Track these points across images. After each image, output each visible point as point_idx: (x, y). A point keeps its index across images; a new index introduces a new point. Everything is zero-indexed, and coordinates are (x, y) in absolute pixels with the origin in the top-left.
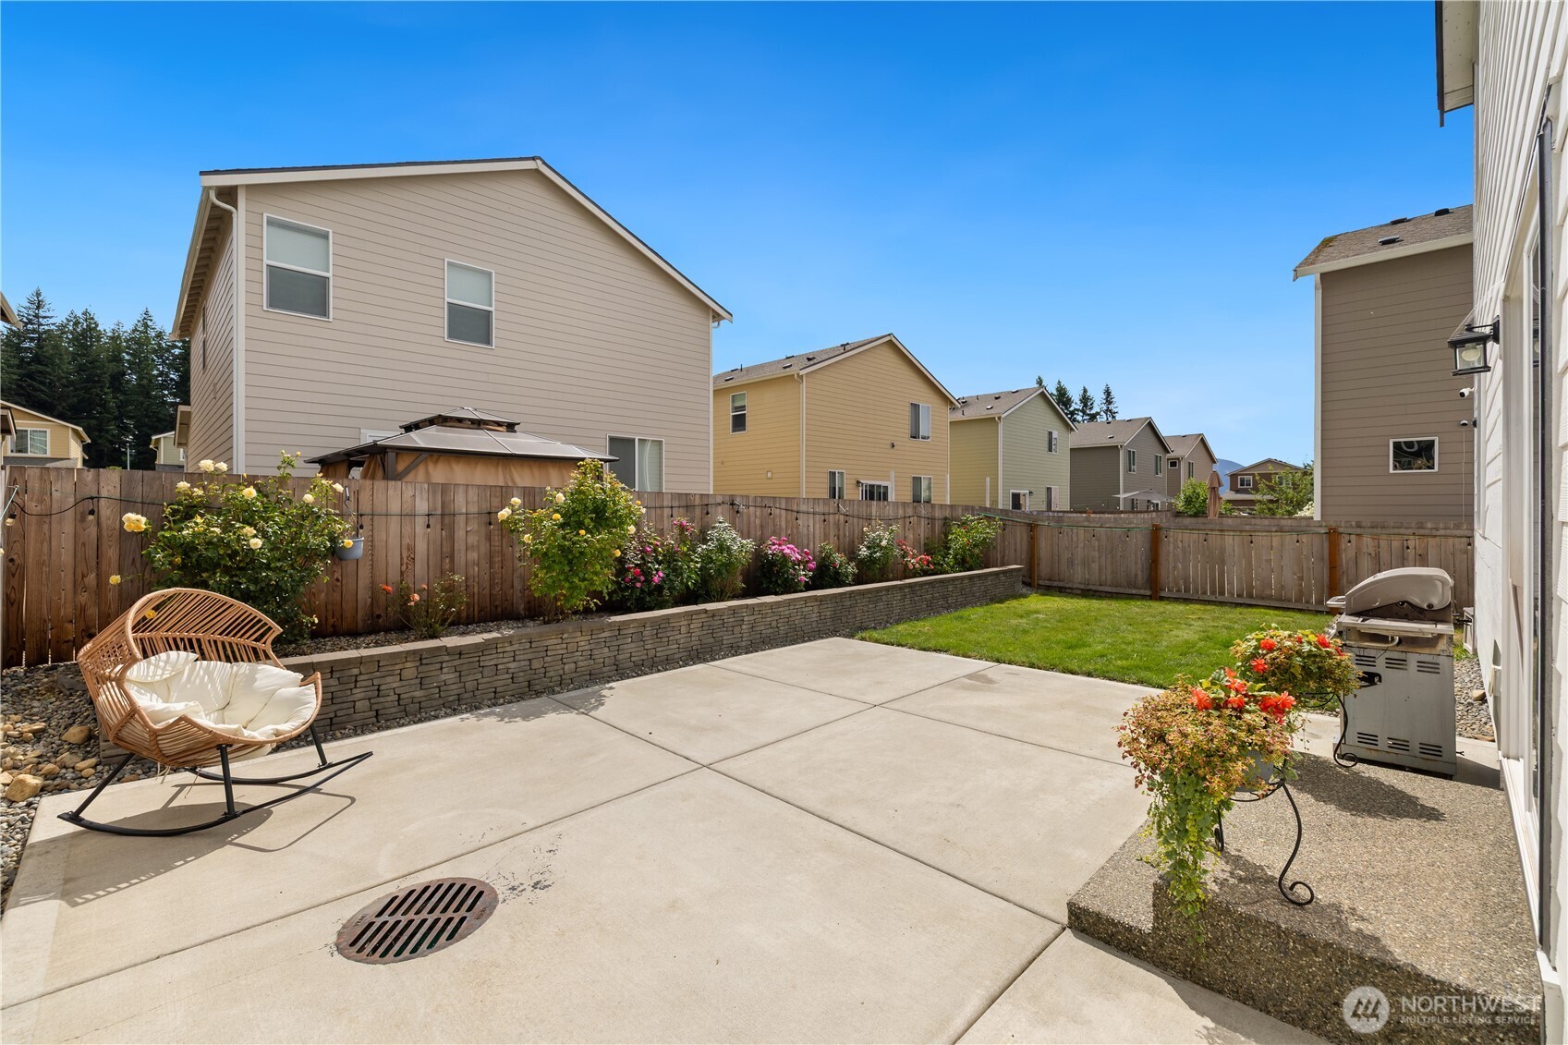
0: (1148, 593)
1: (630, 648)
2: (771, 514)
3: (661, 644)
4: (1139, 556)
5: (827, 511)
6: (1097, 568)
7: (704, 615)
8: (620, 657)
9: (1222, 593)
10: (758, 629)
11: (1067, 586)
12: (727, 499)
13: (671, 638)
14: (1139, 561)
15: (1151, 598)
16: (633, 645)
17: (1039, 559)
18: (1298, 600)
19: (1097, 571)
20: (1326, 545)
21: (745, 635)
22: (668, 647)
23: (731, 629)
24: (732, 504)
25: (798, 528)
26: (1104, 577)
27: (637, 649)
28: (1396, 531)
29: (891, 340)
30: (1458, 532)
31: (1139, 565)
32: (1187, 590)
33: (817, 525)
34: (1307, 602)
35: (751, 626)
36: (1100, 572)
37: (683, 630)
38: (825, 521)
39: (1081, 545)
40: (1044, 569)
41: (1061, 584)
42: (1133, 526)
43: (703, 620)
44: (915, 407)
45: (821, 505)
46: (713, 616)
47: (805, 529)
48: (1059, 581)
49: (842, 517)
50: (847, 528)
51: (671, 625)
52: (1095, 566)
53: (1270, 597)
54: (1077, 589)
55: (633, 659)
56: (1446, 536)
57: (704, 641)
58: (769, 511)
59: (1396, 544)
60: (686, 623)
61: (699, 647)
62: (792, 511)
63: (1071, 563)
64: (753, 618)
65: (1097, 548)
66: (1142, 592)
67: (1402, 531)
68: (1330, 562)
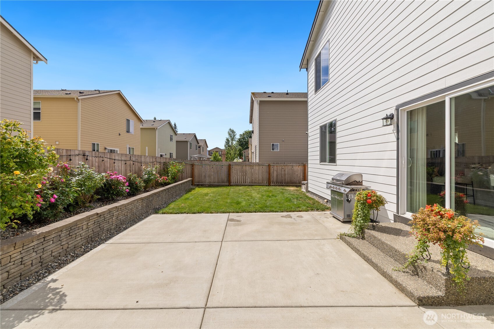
0: (227, 184)
1: (52, 247)
2: (103, 161)
3: (72, 239)
4: (225, 174)
5: (126, 159)
6: (213, 178)
7: (96, 217)
8: (44, 256)
9: (246, 183)
10: (120, 218)
11: (204, 184)
12: (81, 153)
13: (77, 234)
14: (225, 175)
15: (228, 186)
16: (54, 245)
17: (195, 176)
18: (262, 183)
19: (213, 179)
20: (268, 168)
21: (114, 222)
22: (75, 240)
23: (107, 221)
24: (84, 155)
25: (115, 167)
26: (215, 181)
27: (56, 247)
28: (281, 165)
29: (119, 93)
30: (291, 165)
31: (225, 176)
32: (237, 183)
33: (123, 166)
34: (264, 183)
35: (117, 217)
36: (214, 179)
37: (85, 227)
38: (126, 164)
39: (208, 171)
40: (196, 179)
41: (202, 184)
42: (223, 164)
43: (95, 219)
44: (128, 121)
45: (124, 157)
46: (100, 216)
47: (118, 167)
48: (202, 183)
49: (132, 162)
50: (134, 167)
51: (77, 226)
52: (212, 177)
53: (256, 183)
54: (207, 185)
55: (53, 254)
56: (289, 166)
57: (95, 231)
58: (102, 159)
59: (280, 168)
60: (86, 223)
61: (93, 235)
62: (112, 159)
63: (205, 176)
64: (117, 213)
65: (213, 171)
66: (226, 184)
67: (282, 165)
68: (269, 173)
